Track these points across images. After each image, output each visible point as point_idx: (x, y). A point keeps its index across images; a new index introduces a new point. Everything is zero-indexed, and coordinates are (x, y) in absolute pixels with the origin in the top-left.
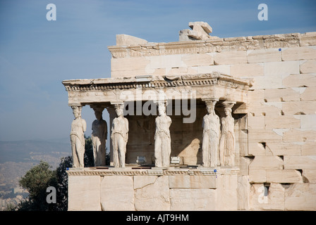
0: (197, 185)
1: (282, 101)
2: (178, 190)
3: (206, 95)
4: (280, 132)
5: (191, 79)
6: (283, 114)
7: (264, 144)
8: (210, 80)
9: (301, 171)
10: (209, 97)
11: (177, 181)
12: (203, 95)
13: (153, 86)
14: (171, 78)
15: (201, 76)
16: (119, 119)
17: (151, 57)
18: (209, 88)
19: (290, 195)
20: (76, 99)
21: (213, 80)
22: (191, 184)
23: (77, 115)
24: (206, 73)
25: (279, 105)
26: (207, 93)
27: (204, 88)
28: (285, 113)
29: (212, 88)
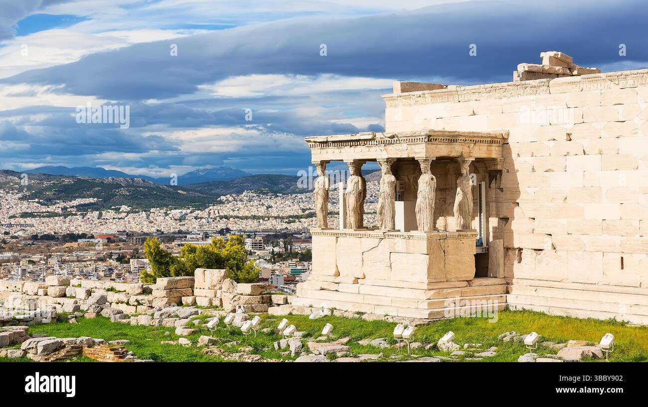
0: (411, 250)
1: (533, 156)
2: (396, 255)
3: (419, 153)
5: (405, 137)
6: (534, 171)
7: (517, 205)
8: (421, 138)
9: (551, 236)
10: (421, 155)
15: (412, 134)
19: (541, 262)
22: (407, 248)
25: (531, 161)
27: (417, 146)
28: (536, 170)
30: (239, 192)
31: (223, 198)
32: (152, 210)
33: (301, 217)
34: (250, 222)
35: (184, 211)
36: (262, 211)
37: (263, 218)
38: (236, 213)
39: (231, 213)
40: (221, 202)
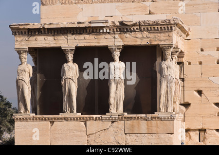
0: (154, 130)
1: (218, 50)
2: (134, 136)
3: (164, 40)
5: (149, 25)
6: (218, 63)
7: (200, 92)
8: (169, 26)
10: (167, 42)
11: (132, 126)
12: (161, 41)
13: (108, 31)
14: (129, 24)
15: (160, 22)
16: (69, 64)
17: (84, 5)
18: (167, 34)
20: (23, 43)
21: (172, 26)
22: (148, 129)
23: (23, 60)
24: (165, 19)
25: (216, 54)
26: (165, 38)
27: (162, 34)
29: (170, 34)
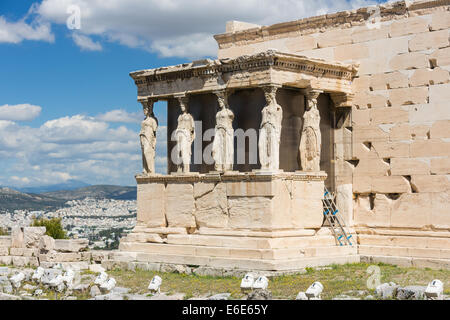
0: (253, 192)
1: (389, 88)
4: (386, 128)
6: (390, 105)
7: (369, 145)
9: (409, 177)
10: (265, 81)
11: (234, 187)
12: (260, 80)
13: (211, 72)
14: (226, 62)
19: (397, 207)
25: (386, 94)
26: (263, 77)
28: (392, 104)
29: (268, 70)
30: (82, 199)
31: (69, 203)
32: (16, 211)
33: (129, 217)
34: (90, 220)
35: (40, 212)
36: (99, 212)
37: (99, 217)
38: (79, 214)
39: (76, 214)
40: (68, 206)
